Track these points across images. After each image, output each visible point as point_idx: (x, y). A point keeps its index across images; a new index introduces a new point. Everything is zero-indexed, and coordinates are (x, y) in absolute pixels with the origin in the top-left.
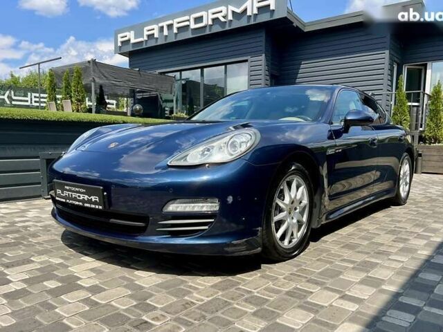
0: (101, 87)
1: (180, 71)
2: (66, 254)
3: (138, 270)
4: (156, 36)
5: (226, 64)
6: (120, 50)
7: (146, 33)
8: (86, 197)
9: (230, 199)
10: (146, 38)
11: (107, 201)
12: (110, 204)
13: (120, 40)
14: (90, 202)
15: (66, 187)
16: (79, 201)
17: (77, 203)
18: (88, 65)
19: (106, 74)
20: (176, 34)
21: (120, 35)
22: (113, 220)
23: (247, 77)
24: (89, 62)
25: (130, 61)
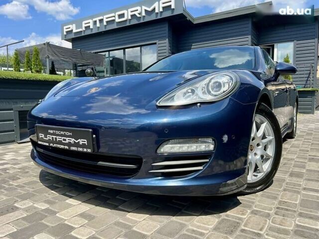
0: (53, 63)
1: (109, 51)
2: (50, 197)
3: (129, 212)
4: (91, 27)
5: (141, 46)
6: (65, 37)
7: (84, 25)
8: (72, 140)
9: (225, 138)
10: (84, 29)
11: (97, 143)
12: (99, 147)
13: (65, 30)
14: (77, 145)
15: (49, 131)
16: (64, 144)
17: (62, 147)
18: (43, 46)
19: (57, 53)
20: (106, 26)
21: (65, 27)
22: (101, 163)
23: (156, 55)
24: (44, 44)
25: (73, 45)
